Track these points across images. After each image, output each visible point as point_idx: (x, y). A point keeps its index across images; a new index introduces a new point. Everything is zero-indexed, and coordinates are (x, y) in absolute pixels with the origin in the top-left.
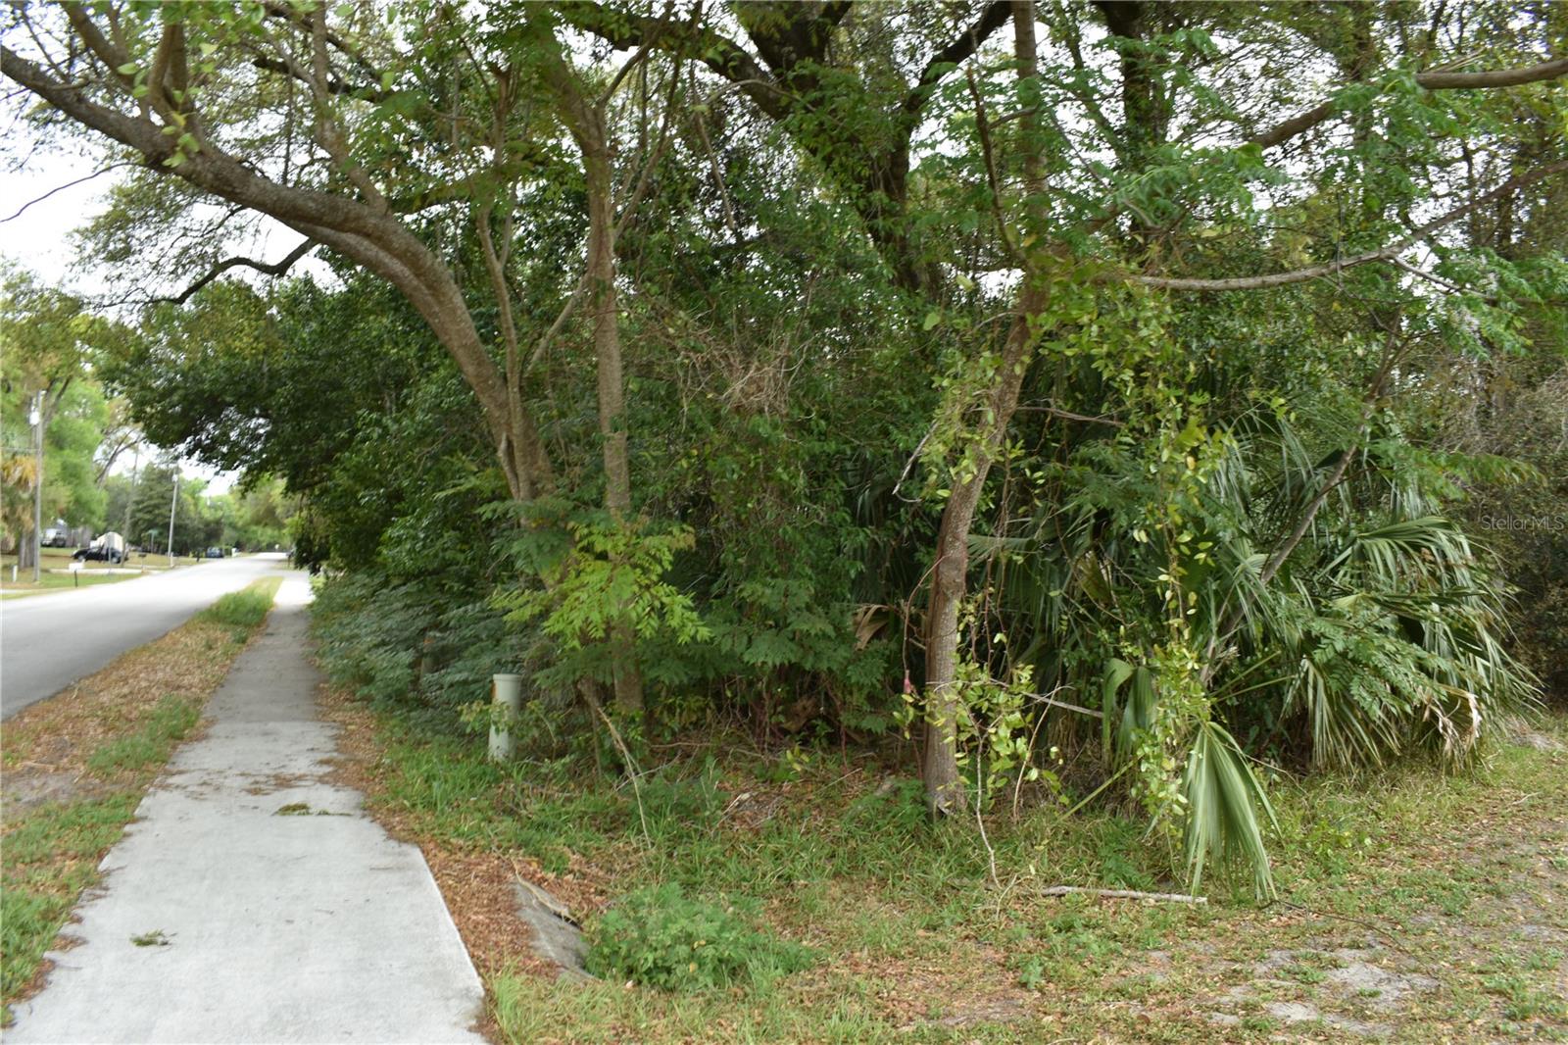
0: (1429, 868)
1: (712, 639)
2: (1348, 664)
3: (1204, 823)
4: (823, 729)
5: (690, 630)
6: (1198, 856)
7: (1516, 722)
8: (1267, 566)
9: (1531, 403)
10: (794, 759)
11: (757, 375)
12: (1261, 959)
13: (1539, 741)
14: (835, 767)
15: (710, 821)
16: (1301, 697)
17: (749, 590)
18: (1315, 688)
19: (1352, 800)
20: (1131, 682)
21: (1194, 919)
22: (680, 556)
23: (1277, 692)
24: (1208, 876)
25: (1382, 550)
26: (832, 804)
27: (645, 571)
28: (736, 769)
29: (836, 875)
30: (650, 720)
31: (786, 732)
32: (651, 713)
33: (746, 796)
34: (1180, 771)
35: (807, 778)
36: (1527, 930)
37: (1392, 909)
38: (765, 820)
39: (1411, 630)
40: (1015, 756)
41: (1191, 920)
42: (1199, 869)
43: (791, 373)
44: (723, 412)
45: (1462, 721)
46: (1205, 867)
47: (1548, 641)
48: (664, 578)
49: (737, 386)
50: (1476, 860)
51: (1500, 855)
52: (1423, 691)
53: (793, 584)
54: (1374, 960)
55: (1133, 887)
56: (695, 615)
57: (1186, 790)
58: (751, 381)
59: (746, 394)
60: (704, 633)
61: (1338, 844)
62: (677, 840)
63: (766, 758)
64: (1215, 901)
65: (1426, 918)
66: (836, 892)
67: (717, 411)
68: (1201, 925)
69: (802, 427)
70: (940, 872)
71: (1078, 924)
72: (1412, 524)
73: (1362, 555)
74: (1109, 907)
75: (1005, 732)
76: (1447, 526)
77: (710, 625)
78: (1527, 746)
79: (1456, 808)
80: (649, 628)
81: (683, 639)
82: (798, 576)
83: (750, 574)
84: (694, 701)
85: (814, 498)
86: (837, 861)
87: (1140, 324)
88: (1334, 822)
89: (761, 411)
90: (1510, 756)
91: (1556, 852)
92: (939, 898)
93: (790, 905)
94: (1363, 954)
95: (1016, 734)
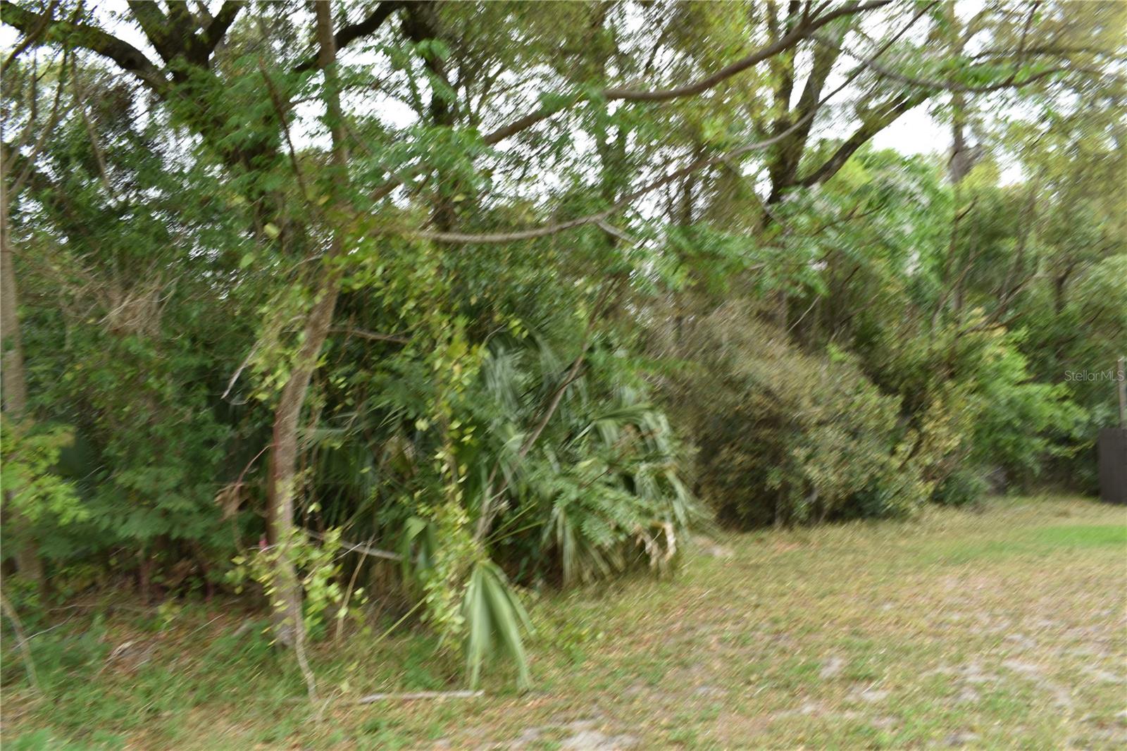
0: (641, 650)
1: (91, 520)
2: (580, 509)
3: (479, 636)
4: (196, 584)
5: (71, 513)
6: (475, 660)
7: (701, 540)
8: (525, 442)
9: (704, 326)
10: (167, 612)
11: (133, 304)
12: (516, 736)
13: (718, 552)
14: (204, 615)
15: (90, 670)
16: (553, 535)
17: (123, 478)
18: (564, 527)
19: (592, 606)
20: (423, 535)
21: (473, 710)
22: (65, 452)
23: (537, 531)
24: (483, 673)
25: (609, 428)
26: (199, 644)
27: (33, 465)
28: (122, 623)
29: (197, 704)
30: (48, 588)
31: (165, 589)
32: (49, 581)
33: (127, 645)
34: (459, 599)
35: (179, 624)
36: (701, 691)
37: (614, 686)
38: (142, 663)
39: (629, 483)
40: (328, 599)
41: (468, 711)
42: (476, 671)
43: (162, 303)
44: (102, 334)
45: (662, 543)
46: (482, 669)
47: (723, 483)
48: (50, 470)
49: (114, 314)
50: (672, 641)
51: (686, 637)
52: (635, 525)
53: (164, 471)
54: (596, 728)
55: (429, 688)
56: (76, 500)
57: (464, 612)
58: (126, 309)
59: (122, 320)
60: (84, 514)
61: (579, 640)
62: (64, 687)
63: (146, 612)
64: (489, 694)
65: (635, 690)
66: (194, 718)
67: (97, 333)
68: (476, 714)
69: (168, 346)
70: (279, 694)
71: (384, 724)
72: (630, 408)
73: (596, 431)
74: (409, 708)
75: (319, 582)
76: (652, 409)
77: (90, 508)
78: (710, 556)
79: (662, 605)
80: (34, 512)
81: (64, 521)
82: (170, 464)
83: (129, 464)
84: (87, 570)
85: (183, 401)
86: (198, 692)
87: (417, 266)
88: (577, 623)
89: (135, 333)
90: (698, 564)
91: (723, 631)
92: (277, 715)
93: (156, 733)
94: (590, 723)
95: (330, 582)
